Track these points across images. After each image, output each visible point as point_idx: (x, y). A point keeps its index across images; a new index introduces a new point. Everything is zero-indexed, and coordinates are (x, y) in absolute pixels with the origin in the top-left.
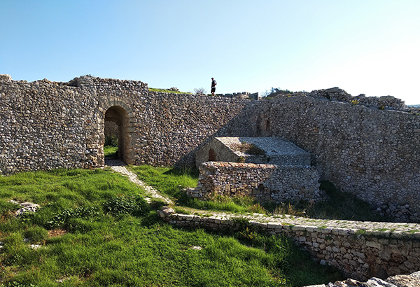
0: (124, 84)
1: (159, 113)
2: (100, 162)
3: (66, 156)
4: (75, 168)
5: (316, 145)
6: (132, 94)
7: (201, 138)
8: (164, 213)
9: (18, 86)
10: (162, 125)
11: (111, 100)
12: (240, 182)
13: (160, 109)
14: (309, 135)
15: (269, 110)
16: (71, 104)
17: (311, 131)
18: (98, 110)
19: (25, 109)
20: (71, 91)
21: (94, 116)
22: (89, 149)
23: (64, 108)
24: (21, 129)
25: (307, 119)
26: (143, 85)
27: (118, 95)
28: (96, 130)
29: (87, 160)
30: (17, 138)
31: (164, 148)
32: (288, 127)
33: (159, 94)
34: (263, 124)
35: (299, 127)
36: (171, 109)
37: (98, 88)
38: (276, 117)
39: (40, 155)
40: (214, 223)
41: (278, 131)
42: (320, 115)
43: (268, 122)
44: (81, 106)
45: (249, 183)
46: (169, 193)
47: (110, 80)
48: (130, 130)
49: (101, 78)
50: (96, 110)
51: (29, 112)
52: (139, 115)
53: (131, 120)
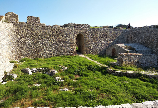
0: (82, 25)
1: (93, 36)
2: (75, 53)
3: (65, 51)
4: (68, 55)
5: (153, 46)
6: (85, 29)
7: (107, 44)
8: (109, 70)
9: (50, 28)
10: (95, 40)
11: (79, 31)
12: (131, 60)
13: (94, 34)
14: (150, 42)
15: (132, 33)
16: (66, 33)
17: (151, 41)
18: (75, 35)
19: (53, 36)
20: (66, 29)
21: (73, 37)
22: (72, 49)
23: (64, 35)
24: (52, 42)
25: (149, 37)
26: (89, 26)
27: (80, 29)
28: (74, 42)
29: (71, 53)
30: (50, 45)
31: (95, 48)
32: (140, 39)
33: (94, 29)
34: (129, 38)
35: (146, 39)
36: (98, 34)
37: (74, 27)
38: (135, 36)
39: (57, 51)
40: (128, 74)
41: (136, 41)
42: (155, 35)
43: (131, 38)
44: (69, 34)
45: (134, 60)
46: (105, 64)
47: (78, 24)
48: (84, 42)
49: (75, 24)
50: (74, 35)
51: (54, 36)
52: (88, 36)
53: (84, 38)
